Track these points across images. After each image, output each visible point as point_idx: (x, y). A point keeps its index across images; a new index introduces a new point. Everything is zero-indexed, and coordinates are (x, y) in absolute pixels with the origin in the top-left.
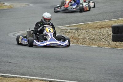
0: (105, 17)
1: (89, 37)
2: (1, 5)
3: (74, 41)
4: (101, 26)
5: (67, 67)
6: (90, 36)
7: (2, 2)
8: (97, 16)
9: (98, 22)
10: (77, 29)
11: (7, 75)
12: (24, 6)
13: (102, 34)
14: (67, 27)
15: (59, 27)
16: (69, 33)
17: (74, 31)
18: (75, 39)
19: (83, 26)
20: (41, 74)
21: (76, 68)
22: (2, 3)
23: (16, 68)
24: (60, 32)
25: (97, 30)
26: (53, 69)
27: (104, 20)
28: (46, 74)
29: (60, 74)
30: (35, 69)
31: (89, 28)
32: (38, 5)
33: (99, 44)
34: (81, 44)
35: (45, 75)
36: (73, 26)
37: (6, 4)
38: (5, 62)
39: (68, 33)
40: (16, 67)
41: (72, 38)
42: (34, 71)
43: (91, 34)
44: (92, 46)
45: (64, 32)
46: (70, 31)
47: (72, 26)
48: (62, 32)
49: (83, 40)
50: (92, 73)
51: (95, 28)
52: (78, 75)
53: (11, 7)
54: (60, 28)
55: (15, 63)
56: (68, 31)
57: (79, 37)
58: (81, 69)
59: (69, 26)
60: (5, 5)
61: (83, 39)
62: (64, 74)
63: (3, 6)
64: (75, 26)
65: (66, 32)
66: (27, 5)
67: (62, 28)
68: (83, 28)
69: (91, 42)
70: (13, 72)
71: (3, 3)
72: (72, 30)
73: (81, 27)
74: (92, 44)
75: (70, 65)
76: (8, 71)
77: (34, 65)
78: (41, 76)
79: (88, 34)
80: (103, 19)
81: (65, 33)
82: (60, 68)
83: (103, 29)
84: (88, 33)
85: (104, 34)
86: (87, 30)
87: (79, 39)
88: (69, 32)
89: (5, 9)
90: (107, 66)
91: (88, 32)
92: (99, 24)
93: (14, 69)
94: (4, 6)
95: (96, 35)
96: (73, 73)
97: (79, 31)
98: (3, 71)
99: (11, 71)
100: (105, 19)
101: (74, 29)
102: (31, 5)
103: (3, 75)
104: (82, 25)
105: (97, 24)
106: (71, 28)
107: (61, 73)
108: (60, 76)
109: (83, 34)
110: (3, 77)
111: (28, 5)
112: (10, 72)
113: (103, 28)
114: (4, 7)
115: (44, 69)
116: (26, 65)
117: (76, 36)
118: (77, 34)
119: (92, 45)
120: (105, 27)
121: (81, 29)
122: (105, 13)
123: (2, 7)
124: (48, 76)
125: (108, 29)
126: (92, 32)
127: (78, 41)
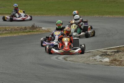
7: (39, 27)
10: (118, 52)
14: (108, 49)
15: (99, 49)
16: (111, 56)
18: (118, 61)
24: (102, 55)
37: (43, 28)
41: (115, 60)
48: (104, 54)
53: (48, 31)
54: (100, 51)
57: (121, 59)
60: (43, 30)
68: (123, 50)
71: (41, 28)
73: (121, 49)
81: (107, 56)
87: (121, 61)
88: (109, 55)
97: (120, 53)
101: (114, 52)
104: (121, 47)
106: (112, 51)
117: (118, 58)
118: (118, 56)
121: (121, 51)
123: (40, 31)
127: (121, 63)
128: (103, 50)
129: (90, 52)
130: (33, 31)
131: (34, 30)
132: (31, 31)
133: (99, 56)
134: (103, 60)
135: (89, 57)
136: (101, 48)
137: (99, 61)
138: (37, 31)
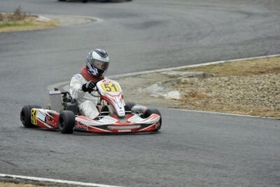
0: (267, 48)
1: (231, 95)
2: (31, 21)
3: (197, 103)
4: (258, 68)
5: (182, 161)
6: (234, 92)
7: (32, 14)
8: (250, 46)
9: (251, 58)
10: (204, 76)
11: (46, 179)
12: (82, 24)
13: (260, 87)
14: (182, 70)
15: (163, 70)
16: (186, 85)
17: (196, 80)
18: (200, 98)
19: (217, 69)
20: (122, 177)
21: (203, 164)
22: (33, 16)
23: (65, 164)
24: (166, 82)
25: (248, 78)
26: (150, 168)
27: (265, 55)
28: (133, 178)
29: (165, 179)
30: (110, 166)
31: (232, 72)
32: (115, 20)
33: (254, 110)
34: (212, 109)
35: (132, 180)
36: (195, 68)
37: (42, 18)
38: (39, 151)
39: (183, 83)
40: (65, 161)
41: (193, 96)
42: (106, 171)
43: (235, 87)
44: (238, 114)
45: (175, 83)
46: (188, 79)
47: (192, 68)
48: (170, 81)
49: (218, 102)
50: (239, 177)
51: (246, 74)
52: (206, 181)
53: (52, 25)
54: (165, 73)
55: (63, 154)
56: (183, 80)
57: (209, 95)
58: (214, 167)
59: (186, 70)
60: (39, 21)
61: (218, 98)
62: (174, 177)
63: (35, 23)
64: (198, 67)
65: (179, 82)
66: (90, 21)
67: (170, 74)
68: (217, 73)
69: (236, 106)
70: (59, 174)
71: (36, 17)
72: (193, 77)
73: (213, 70)
74: (239, 109)
75: (188, 158)
76: (48, 170)
77: (107, 157)
78: (122, 182)
79: (229, 87)
80: (263, 53)
81: (177, 85)
82: (166, 165)
83: (263, 75)
84: (229, 85)
85: (265, 86)
86: (226, 79)
87: (208, 97)
88: (185, 83)
89: (39, 30)
90: (275, 160)
91: (229, 83)
92: (253, 64)
93: (62, 167)
94: (38, 23)
95: (247, 89)
96: (195, 175)
97: (209, 79)
98: (36, 170)
99: (54, 171)
100: (268, 52)
101: (197, 76)
102: (99, 20)
103: (35, 181)
104: (215, 65)
105: (249, 63)
106: (191, 73)
107: (167, 176)
108: (167, 182)
109: (218, 86)
110: (36, 185)
111: (93, 20)
112: (51, 173)
113: (262, 73)
114: (36, 25)
115: (129, 168)
116: (88, 158)
117: (202, 90)
118: (204, 87)
119: (238, 112)
120: (268, 71)
121: (212, 76)
122: (269, 38)
123: (32, 25)
124: (139, 182)
125: (275, 76)
126: (238, 83)
127: (207, 102)
128: (171, 71)
129: (140, 75)
130: (15, 25)
131: (19, 22)
132: (11, 23)
133: (159, 85)
134: (165, 95)
135: (136, 87)
136: (167, 67)
137: (157, 96)
138: (27, 24)
